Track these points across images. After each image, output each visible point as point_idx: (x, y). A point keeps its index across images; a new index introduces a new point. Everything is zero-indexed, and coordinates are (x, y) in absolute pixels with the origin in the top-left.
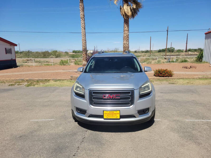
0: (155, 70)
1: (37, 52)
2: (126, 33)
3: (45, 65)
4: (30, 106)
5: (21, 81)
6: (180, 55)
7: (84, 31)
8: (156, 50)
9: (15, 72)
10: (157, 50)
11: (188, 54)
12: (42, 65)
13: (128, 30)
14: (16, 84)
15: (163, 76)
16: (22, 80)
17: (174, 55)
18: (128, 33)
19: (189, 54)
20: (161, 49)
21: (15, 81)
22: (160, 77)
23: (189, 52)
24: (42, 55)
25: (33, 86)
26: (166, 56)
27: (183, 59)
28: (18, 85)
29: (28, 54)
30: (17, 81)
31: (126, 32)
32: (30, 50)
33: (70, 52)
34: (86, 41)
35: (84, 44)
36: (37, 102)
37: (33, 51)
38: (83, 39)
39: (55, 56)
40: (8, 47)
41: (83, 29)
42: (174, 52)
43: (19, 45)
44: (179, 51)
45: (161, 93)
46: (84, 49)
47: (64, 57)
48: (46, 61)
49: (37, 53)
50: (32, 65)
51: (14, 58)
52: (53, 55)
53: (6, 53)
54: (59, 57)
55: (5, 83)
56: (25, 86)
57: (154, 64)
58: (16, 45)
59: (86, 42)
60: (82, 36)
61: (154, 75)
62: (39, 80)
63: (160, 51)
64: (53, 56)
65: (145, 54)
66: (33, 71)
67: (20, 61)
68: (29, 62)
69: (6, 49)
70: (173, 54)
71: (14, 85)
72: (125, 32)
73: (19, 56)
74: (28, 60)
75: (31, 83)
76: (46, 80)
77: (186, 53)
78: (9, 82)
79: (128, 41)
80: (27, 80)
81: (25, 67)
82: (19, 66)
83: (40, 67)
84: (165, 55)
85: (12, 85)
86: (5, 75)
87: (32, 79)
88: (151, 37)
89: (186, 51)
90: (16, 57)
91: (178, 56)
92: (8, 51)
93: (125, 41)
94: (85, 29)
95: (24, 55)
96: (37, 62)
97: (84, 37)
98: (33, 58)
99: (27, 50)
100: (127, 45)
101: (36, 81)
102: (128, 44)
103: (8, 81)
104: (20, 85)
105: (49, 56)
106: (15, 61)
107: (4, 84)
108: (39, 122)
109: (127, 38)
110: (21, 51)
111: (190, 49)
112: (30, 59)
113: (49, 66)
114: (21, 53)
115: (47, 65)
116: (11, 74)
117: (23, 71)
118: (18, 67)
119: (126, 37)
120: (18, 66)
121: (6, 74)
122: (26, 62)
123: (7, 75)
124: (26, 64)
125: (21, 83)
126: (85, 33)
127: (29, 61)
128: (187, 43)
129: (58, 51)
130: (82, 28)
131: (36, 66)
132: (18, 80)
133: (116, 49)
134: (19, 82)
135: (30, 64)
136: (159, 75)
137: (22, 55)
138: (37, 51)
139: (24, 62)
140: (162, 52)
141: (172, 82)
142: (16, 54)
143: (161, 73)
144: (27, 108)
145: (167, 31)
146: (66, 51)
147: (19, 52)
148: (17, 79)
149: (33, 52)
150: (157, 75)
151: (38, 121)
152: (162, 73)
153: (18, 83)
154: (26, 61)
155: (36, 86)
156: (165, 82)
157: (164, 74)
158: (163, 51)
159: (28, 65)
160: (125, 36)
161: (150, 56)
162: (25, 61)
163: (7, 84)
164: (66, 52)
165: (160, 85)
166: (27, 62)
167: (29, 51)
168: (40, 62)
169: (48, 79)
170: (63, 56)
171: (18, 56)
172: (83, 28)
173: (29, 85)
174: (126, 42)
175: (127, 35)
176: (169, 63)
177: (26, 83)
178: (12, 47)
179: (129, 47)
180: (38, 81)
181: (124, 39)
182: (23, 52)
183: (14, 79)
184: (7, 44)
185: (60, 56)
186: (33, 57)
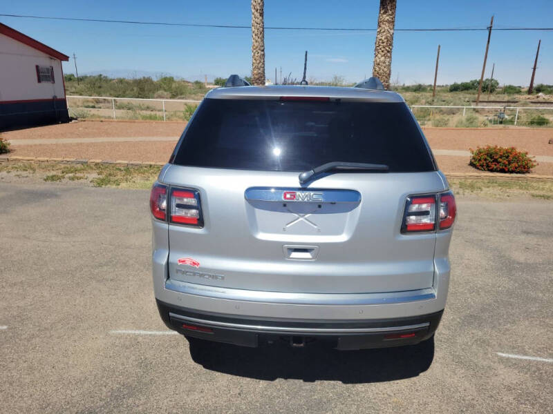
0: (475, 150)
1: (120, 79)
2: (384, 32)
3: (145, 118)
4: (106, 264)
5: (79, 166)
6: (517, 102)
7: (258, 21)
8: (444, 85)
9: (63, 135)
10: (447, 86)
11: (536, 100)
12: (137, 118)
13: (393, 22)
14: (67, 176)
15: (502, 171)
16: (83, 163)
17: (498, 100)
18: (392, 31)
19: (541, 99)
20: (459, 83)
21: (63, 166)
22: (492, 171)
23: (540, 94)
24: (135, 89)
25: (114, 186)
26: (477, 105)
27: (535, 116)
28: (72, 179)
29: (97, 85)
30: (69, 166)
31: (386, 27)
32: (104, 75)
33: (209, 84)
34: (263, 51)
35: (258, 61)
36: (128, 247)
37: (110, 77)
38: (256, 44)
39: (168, 93)
40: (44, 61)
41: (257, 15)
42: (494, 93)
43: (75, 58)
44: (510, 90)
45: (527, 233)
46: (257, 77)
47: (193, 96)
48: (146, 106)
49: (121, 81)
50: (109, 117)
51: (60, 96)
52: (165, 90)
53: (39, 81)
54: (179, 96)
55: (34, 170)
56: (92, 184)
57: (456, 126)
58: (66, 58)
59: (264, 55)
60: (254, 35)
61: (472, 164)
62: (132, 165)
63: (455, 88)
64: (165, 93)
65: (416, 94)
66: (113, 136)
67: (78, 104)
68: (100, 108)
69: (37, 67)
70: (492, 98)
71: (59, 178)
72: (383, 26)
73: (76, 88)
74: (98, 102)
75: (110, 175)
76: (151, 166)
77: (530, 96)
78: (45, 168)
79: (389, 54)
80: (96, 164)
81: (90, 122)
82: (76, 119)
83: (131, 122)
84: (474, 102)
85: (53, 178)
86: (35, 145)
87: (110, 161)
88: (439, 47)
89: (530, 91)
90: (65, 90)
91: (512, 104)
92: (44, 75)
93: (379, 56)
94: (262, 15)
95: (89, 86)
96: (123, 108)
97: (259, 40)
98: (111, 95)
99: (96, 74)
100: (386, 69)
101: (122, 168)
102: (390, 65)
103: (43, 165)
104: (76, 181)
105: (153, 93)
106: (64, 101)
107: (31, 175)
108: (140, 339)
109: (386, 47)
110: (79, 75)
111: (542, 86)
112: (105, 99)
113: (156, 123)
114: (81, 80)
115: (151, 118)
116: (53, 141)
117: (87, 135)
118: (73, 121)
119: (385, 44)
120: (71, 119)
121: (38, 141)
122: (94, 107)
123: (40, 145)
124: (94, 111)
125: (78, 175)
126: (263, 28)
127: (101, 105)
128: (535, 69)
129: (175, 79)
130: (253, 11)
131: (121, 120)
132: (72, 162)
133: (336, 78)
134: (75, 169)
135: (103, 112)
136: (488, 166)
137: (81, 86)
138: (121, 76)
139: (87, 107)
140: (462, 90)
141: (542, 193)
142: (67, 84)
143: (496, 160)
144: (96, 271)
145: (490, 29)
146: (199, 80)
147: (76, 76)
148: (68, 159)
149: (111, 80)
150: (482, 166)
151: (139, 335)
152: (500, 160)
153: (72, 172)
154: (92, 102)
155: (124, 185)
156: (515, 191)
157: (507, 163)
158: (465, 88)
159: (99, 117)
160: (383, 38)
161: (433, 101)
162: (91, 104)
163: (40, 174)
164: (197, 83)
165: (506, 200)
166: (96, 106)
167: (101, 75)
168: (129, 109)
169: (158, 163)
170: (190, 93)
171: (74, 90)
172: (257, 11)
173: (103, 180)
174: (383, 58)
175: (386, 38)
176: (501, 126)
177: (94, 175)
178: (54, 63)
179: (389, 74)
180: (128, 170)
181: (376, 50)
182: (86, 77)
183: (60, 159)
184: (42, 53)
185: (181, 94)
186: (112, 92)
